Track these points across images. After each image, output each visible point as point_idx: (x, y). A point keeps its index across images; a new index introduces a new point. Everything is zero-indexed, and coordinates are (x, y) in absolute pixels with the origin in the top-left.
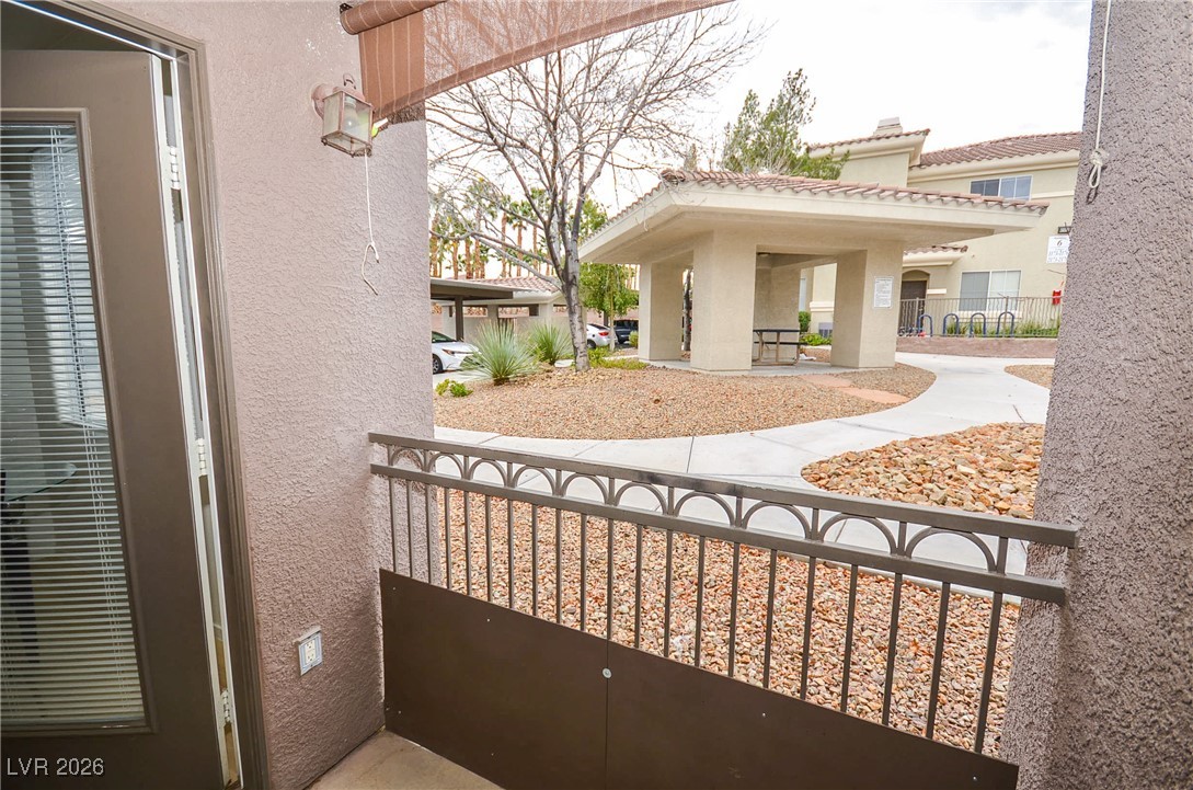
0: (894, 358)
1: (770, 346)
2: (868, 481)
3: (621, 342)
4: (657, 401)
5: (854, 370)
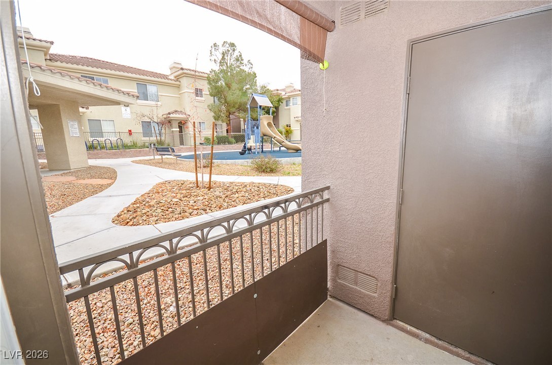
5: (68, 171)
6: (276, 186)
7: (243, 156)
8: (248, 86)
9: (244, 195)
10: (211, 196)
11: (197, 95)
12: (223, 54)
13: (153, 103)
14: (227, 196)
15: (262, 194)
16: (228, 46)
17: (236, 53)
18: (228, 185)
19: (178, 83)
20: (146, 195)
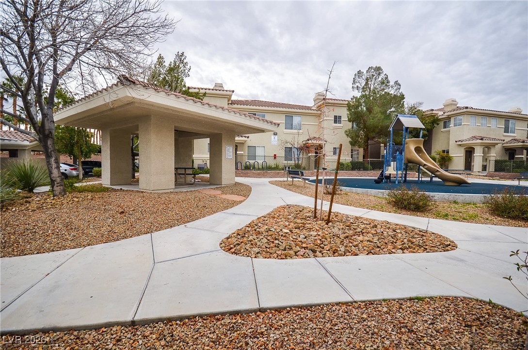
0: (234, 180)
1: (181, 175)
2: (252, 244)
3: (87, 174)
4: (122, 213)
5: (220, 186)
6: (423, 234)
7: (378, 184)
8: (393, 109)
9: (371, 239)
10: (326, 233)
11: (335, 122)
12: (367, 80)
13: (296, 131)
14: (347, 237)
15: (399, 243)
16: (373, 71)
17: (382, 76)
18: (351, 221)
19: (319, 112)
20: (262, 218)
